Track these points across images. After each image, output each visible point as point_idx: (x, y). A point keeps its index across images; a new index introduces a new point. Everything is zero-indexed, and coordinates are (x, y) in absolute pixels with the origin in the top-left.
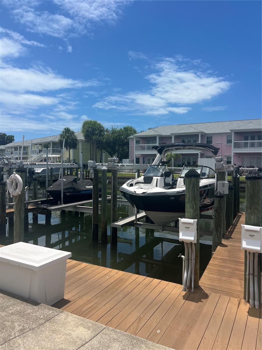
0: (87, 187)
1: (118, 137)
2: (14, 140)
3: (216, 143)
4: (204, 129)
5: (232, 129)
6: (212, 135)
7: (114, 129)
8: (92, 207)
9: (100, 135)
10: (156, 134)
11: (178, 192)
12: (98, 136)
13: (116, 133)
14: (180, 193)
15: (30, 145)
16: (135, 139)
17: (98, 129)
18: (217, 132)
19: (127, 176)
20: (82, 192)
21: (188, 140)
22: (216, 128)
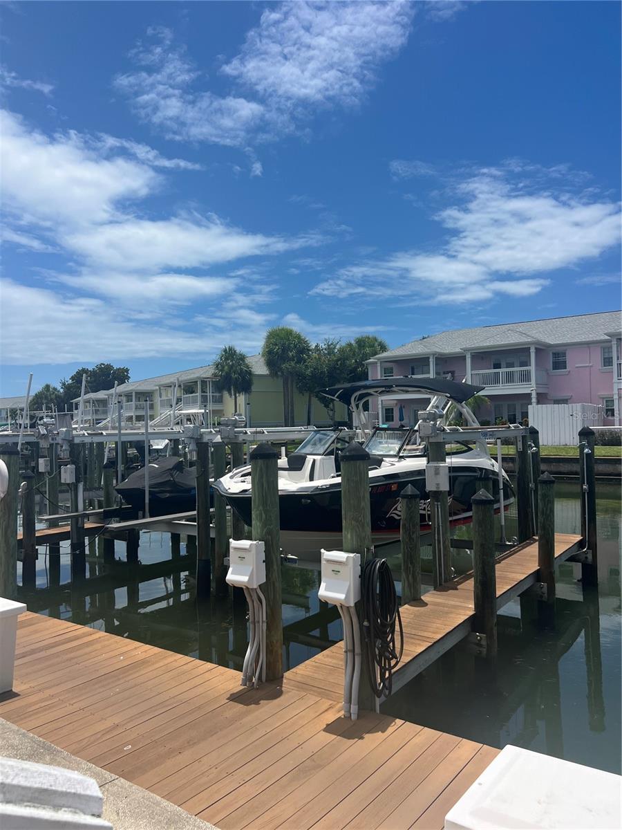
1: (339, 363)
2: (128, 378)
3: (577, 365)
4: (546, 334)
5: (612, 330)
6: (565, 348)
7: (332, 344)
8: (196, 524)
9: (300, 360)
10: (429, 351)
11: (317, 488)
12: (293, 363)
13: (334, 353)
14: (322, 489)
15: (157, 388)
16: (379, 364)
17: (295, 346)
18: (576, 340)
21: (507, 363)
22: (576, 331)
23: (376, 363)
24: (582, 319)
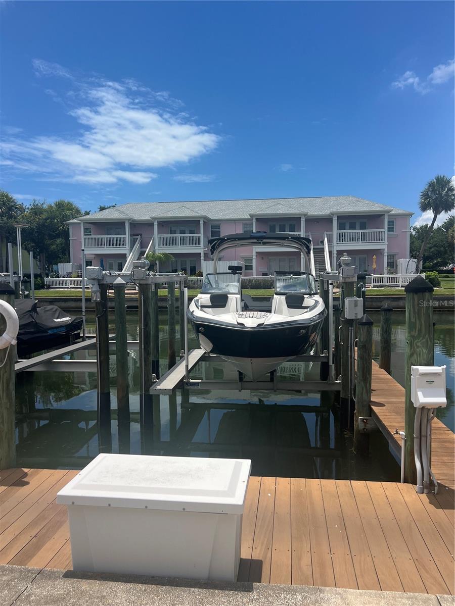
0: (56, 320)
1: (48, 221)
5: (252, 212)
6: (220, 222)
9: (11, 217)
10: (124, 216)
11: (310, 320)
12: (5, 219)
13: (41, 213)
16: (82, 225)
17: (4, 204)
18: (227, 217)
19: (73, 295)
20: (50, 332)
21: (180, 231)
22: (225, 211)
23: (80, 224)
24: (227, 203)
